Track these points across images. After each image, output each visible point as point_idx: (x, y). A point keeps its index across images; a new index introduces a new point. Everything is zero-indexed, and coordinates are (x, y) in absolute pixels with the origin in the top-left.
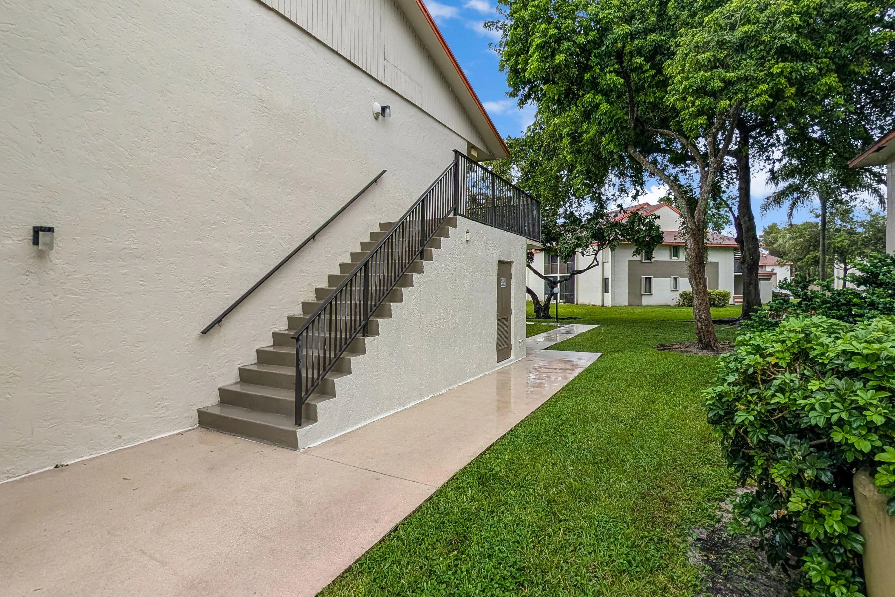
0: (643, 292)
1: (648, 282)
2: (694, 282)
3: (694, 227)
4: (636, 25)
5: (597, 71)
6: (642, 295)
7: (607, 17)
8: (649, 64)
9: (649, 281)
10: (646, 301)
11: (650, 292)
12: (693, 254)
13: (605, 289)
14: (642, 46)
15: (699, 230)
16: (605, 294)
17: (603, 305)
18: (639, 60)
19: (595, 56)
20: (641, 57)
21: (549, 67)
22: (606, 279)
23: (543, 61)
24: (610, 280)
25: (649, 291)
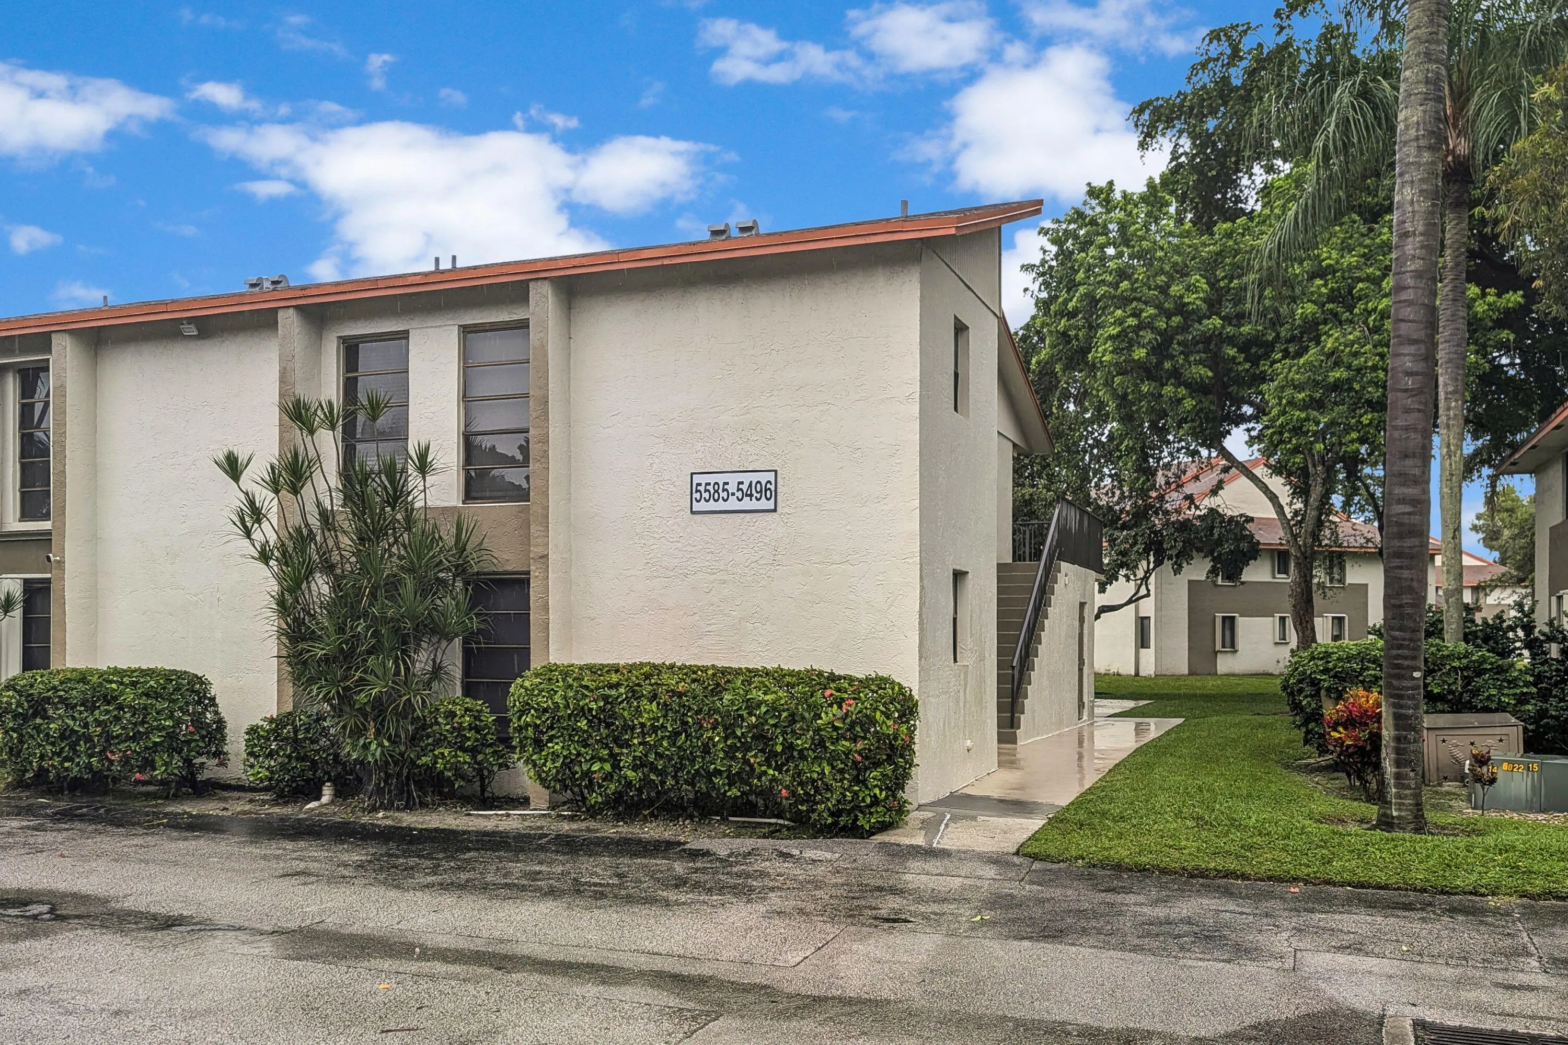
0: (1218, 647)
1: (1227, 625)
2: (1299, 627)
3: (1299, 555)
4: (1228, 310)
5: (1181, 361)
6: (1216, 653)
7: (1194, 303)
8: (1243, 355)
9: (1229, 623)
10: (1225, 664)
11: (1233, 645)
12: (1299, 590)
13: (1143, 641)
14: (1234, 335)
15: (1306, 558)
16: (1142, 651)
17: (1137, 674)
18: (1232, 352)
19: (1179, 344)
20: (1233, 347)
21: (1124, 361)
22: (1143, 618)
23: (1117, 353)
24: (1152, 621)
25: (1231, 644)
